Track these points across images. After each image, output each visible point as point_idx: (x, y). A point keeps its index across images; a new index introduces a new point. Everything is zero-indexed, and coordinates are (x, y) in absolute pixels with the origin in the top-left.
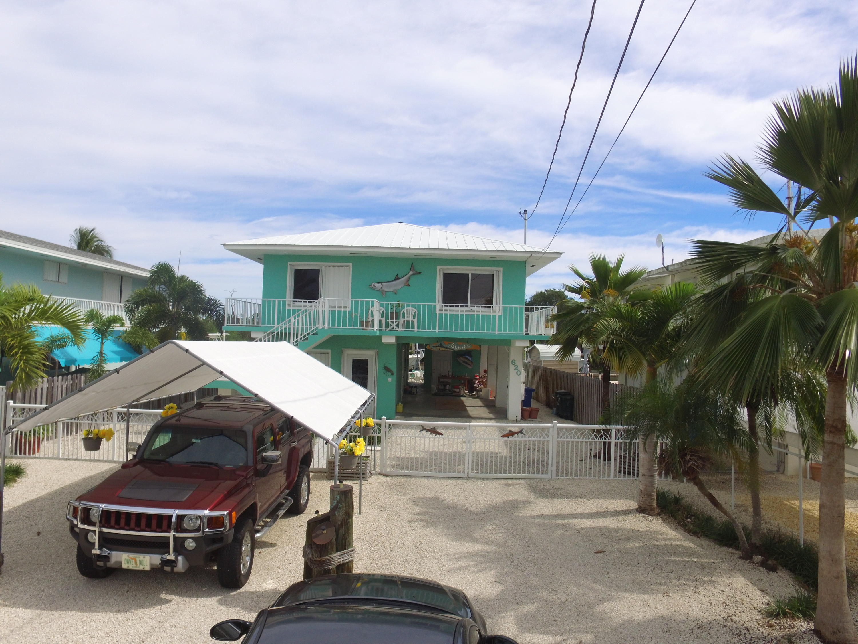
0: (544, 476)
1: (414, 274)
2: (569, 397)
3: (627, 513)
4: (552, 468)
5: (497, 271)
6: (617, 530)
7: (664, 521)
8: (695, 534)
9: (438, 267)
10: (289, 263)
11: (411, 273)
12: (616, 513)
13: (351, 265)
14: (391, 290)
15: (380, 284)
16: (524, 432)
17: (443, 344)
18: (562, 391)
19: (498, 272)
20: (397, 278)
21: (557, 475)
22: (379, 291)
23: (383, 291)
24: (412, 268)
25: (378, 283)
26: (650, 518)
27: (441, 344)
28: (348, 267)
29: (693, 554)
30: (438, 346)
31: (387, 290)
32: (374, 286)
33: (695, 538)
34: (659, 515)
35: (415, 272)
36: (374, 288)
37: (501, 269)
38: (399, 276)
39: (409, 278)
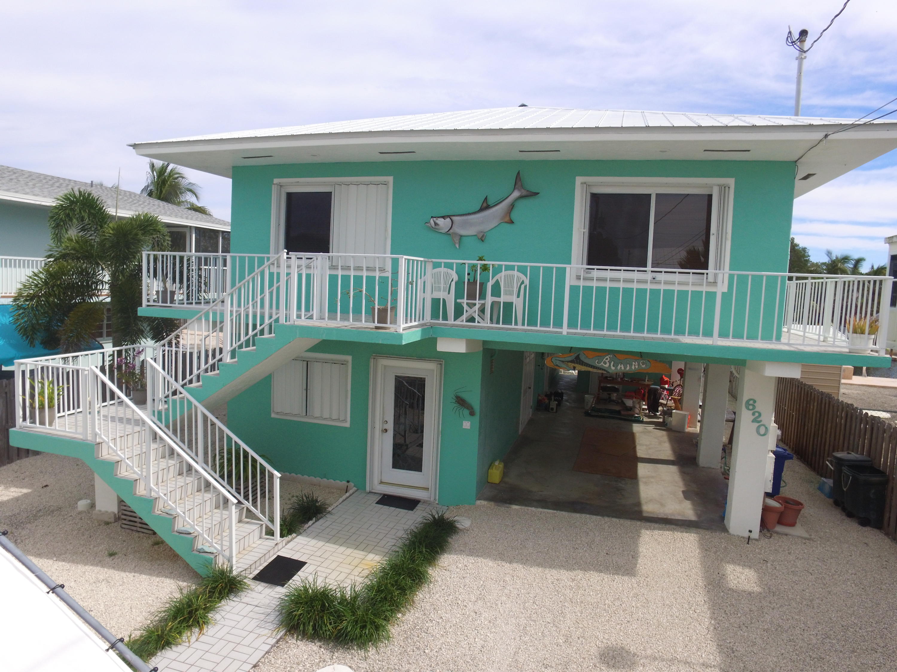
1: (521, 197)
2: (875, 479)
5: (720, 186)
9: (579, 180)
10: (276, 181)
11: (516, 194)
13: (390, 179)
14: (471, 231)
15: (448, 220)
17: (582, 358)
18: (853, 456)
19: (723, 188)
20: (485, 207)
22: (447, 233)
23: (455, 234)
24: (518, 182)
25: (443, 217)
28: (385, 184)
30: (572, 362)
31: (463, 232)
32: (436, 224)
35: (524, 193)
36: (435, 228)
37: (731, 182)
38: (491, 202)
39: (512, 206)
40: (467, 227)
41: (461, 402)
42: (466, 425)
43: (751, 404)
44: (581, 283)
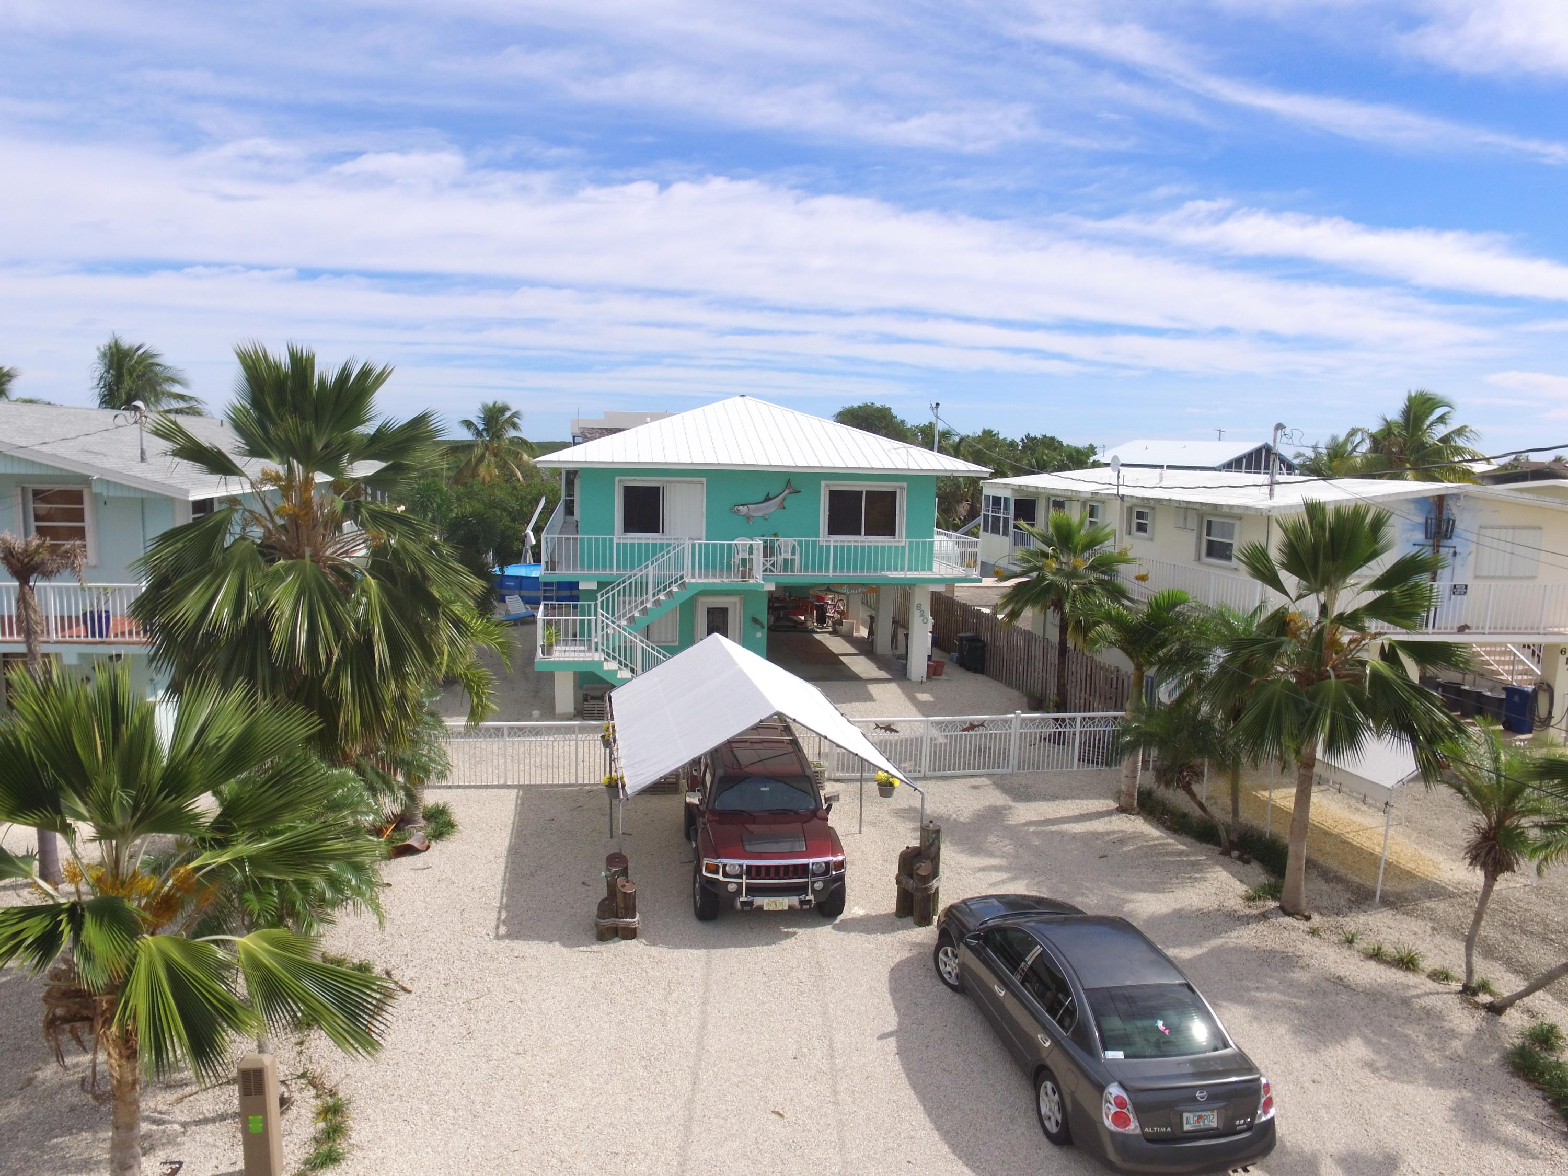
0: (1005, 771)
1: (790, 494)
2: (980, 645)
3: (1109, 813)
4: (1013, 761)
5: (900, 488)
6: (1108, 833)
7: (1145, 819)
8: (1175, 831)
9: (823, 483)
10: (617, 478)
11: (787, 491)
12: (1099, 815)
13: (704, 480)
14: (760, 514)
15: (746, 507)
16: (985, 724)
18: (968, 634)
20: (768, 499)
21: (1019, 769)
22: (744, 516)
23: (750, 515)
24: (787, 486)
25: (743, 505)
26: (1132, 817)
28: (701, 483)
29: (1181, 853)
31: (754, 514)
32: (738, 510)
33: (1176, 836)
34: (1138, 814)
35: (791, 490)
36: (736, 512)
37: (904, 485)
38: (772, 495)
39: (784, 499)
40: (757, 512)
41: (755, 620)
42: (759, 635)
43: (919, 607)
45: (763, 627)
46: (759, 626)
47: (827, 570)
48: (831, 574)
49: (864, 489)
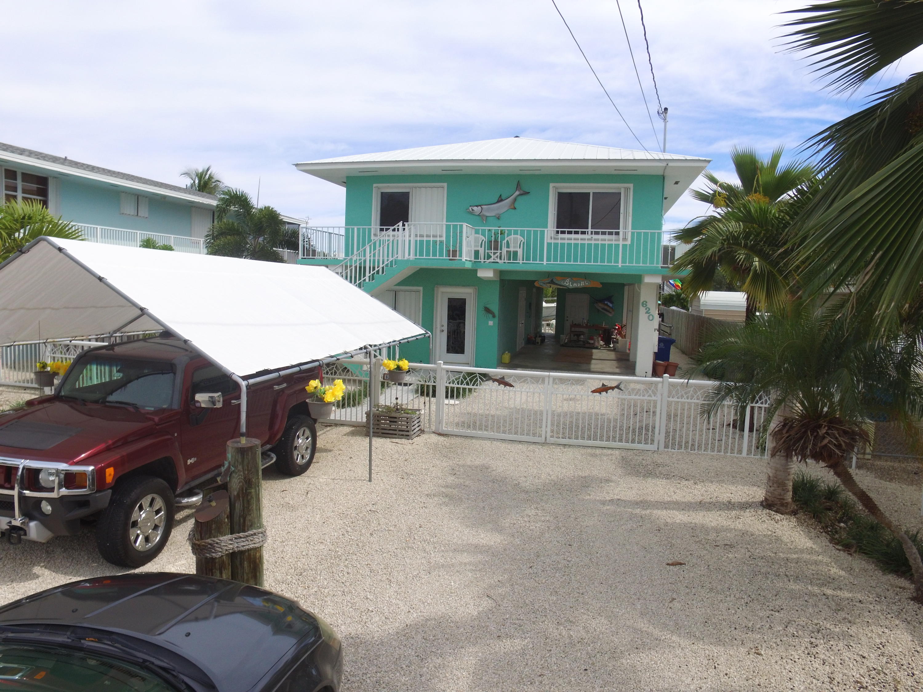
0: (649, 447)
1: (520, 195)
3: (744, 506)
4: (660, 437)
5: (625, 188)
7: (800, 523)
8: (847, 547)
9: (551, 185)
10: (375, 185)
11: (517, 193)
13: (445, 185)
14: (494, 214)
15: (480, 207)
16: (622, 386)
17: (554, 281)
19: (627, 189)
20: (500, 200)
21: (666, 446)
22: (479, 215)
23: (484, 215)
24: (518, 186)
25: (477, 206)
26: (778, 517)
27: (552, 281)
28: (442, 187)
29: (829, 581)
30: (549, 283)
31: (488, 214)
32: (472, 210)
33: (843, 555)
34: (794, 513)
35: (522, 192)
36: (472, 213)
37: (631, 186)
38: (503, 198)
39: (515, 200)
40: (491, 211)
41: (487, 310)
42: (491, 323)
44: (553, 241)
45: (494, 316)
46: (491, 316)
47: (542, 259)
48: (545, 262)
49: (591, 191)
